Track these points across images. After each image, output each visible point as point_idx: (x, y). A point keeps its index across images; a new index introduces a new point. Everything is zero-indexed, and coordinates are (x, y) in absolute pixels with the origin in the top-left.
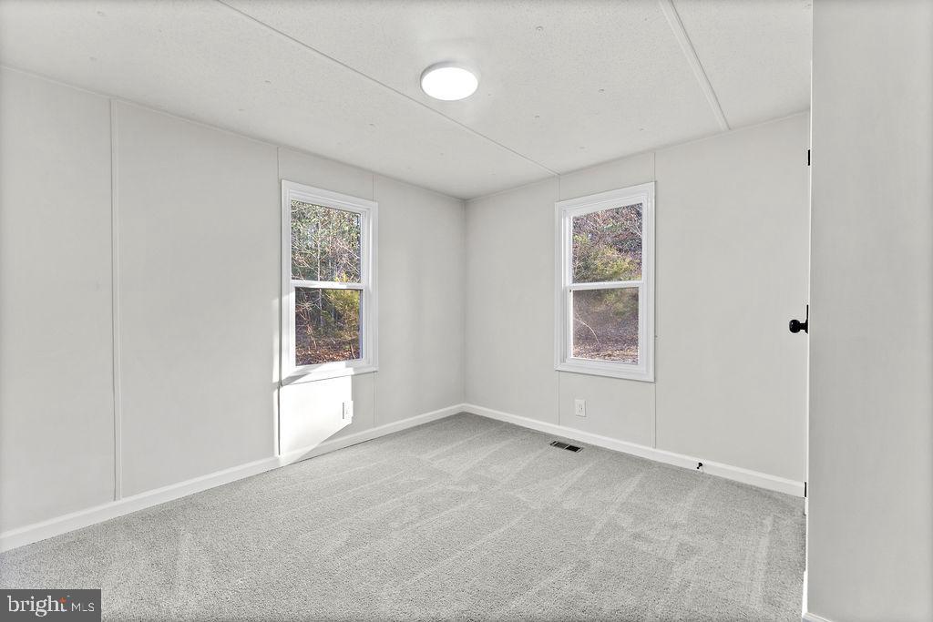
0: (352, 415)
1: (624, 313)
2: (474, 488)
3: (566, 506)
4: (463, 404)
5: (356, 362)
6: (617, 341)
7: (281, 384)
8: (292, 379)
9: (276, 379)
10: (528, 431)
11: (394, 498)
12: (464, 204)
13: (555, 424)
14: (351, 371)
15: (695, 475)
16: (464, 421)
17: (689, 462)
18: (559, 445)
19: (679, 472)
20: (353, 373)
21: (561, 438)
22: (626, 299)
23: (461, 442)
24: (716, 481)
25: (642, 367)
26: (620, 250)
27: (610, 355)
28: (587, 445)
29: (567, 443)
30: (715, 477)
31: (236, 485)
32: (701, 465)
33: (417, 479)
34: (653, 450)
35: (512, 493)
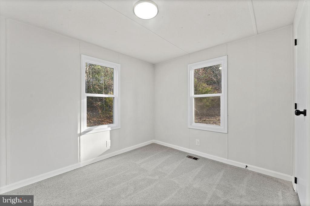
0: (110, 146)
1: (209, 106)
2: (157, 177)
3: (195, 186)
4: (154, 140)
5: (111, 125)
6: (207, 115)
7: (80, 134)
8: (85, 132)
9: (79, 132)
10: (178, 151)
11: (124, 182)
12: (154, 66)
13: (188, 148)
14: (110, 129)
15: (245, 171)
16: (154, 147)
17: (242, 165)
18: (190, 157)
19: (238, 169)
20: (110, 130)
21: (190, 154)
22: (210, 101)
23: (152, 156)
24: (254, 173)
25: (222, 127)
26: (208, 84)
27: (205, 121)
28: (201, 157)
29: (193, 156)
30: (253, 172)
31: (60, 176)
32: (247, 166)
33: (134, 173)
34: (227, 160)
35: (172, 179)
